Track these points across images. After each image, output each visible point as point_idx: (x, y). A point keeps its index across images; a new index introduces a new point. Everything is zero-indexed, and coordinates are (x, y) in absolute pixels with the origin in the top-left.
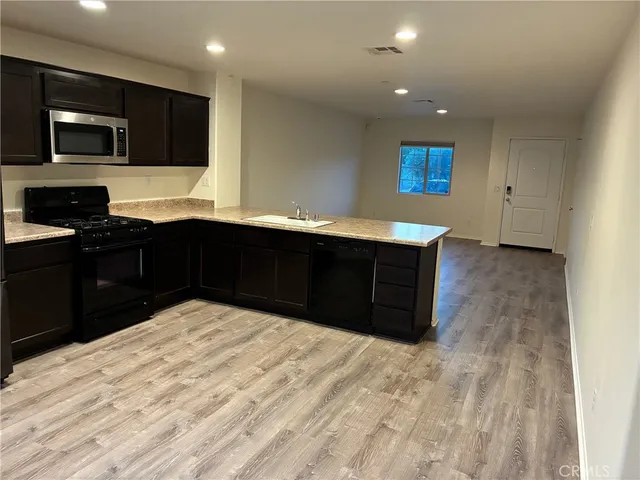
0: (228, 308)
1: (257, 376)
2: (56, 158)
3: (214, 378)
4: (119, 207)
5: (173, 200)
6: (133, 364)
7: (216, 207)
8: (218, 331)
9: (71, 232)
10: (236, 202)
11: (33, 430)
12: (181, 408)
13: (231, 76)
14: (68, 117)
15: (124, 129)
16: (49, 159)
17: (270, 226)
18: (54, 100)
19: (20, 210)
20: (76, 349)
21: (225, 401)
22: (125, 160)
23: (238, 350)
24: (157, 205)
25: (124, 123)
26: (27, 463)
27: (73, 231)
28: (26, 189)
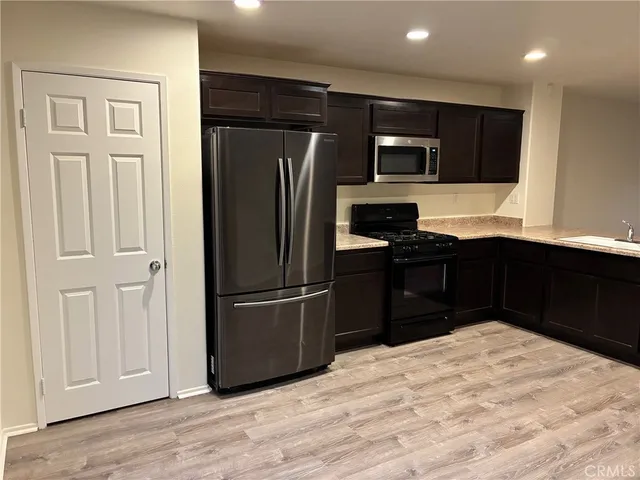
0: (533, 336)
1: (568, 419)
2: (377, 178)
3: (516, 409)
4: (428, 223)
5: (479, 218)
6: (432, 375)
7: (524, 225)
8: (521, 359)
9: (385, 243)
10: (549, 221)
11: (347, 415)
12: (479, 430)
13: (550, 84)
14: (389, 141)
15: (436, 149)
16: (372, 179)
17: (591, 248)
18: (379, 127)
19: (348, 223)
20: (384, 350)
21: (528, 436)
22: (436, 178)
23: (546, 383)
24: (463, 222)
25: (436, 143)
26: (339, 444)
27: (387, 242)
28: (353, 205)
